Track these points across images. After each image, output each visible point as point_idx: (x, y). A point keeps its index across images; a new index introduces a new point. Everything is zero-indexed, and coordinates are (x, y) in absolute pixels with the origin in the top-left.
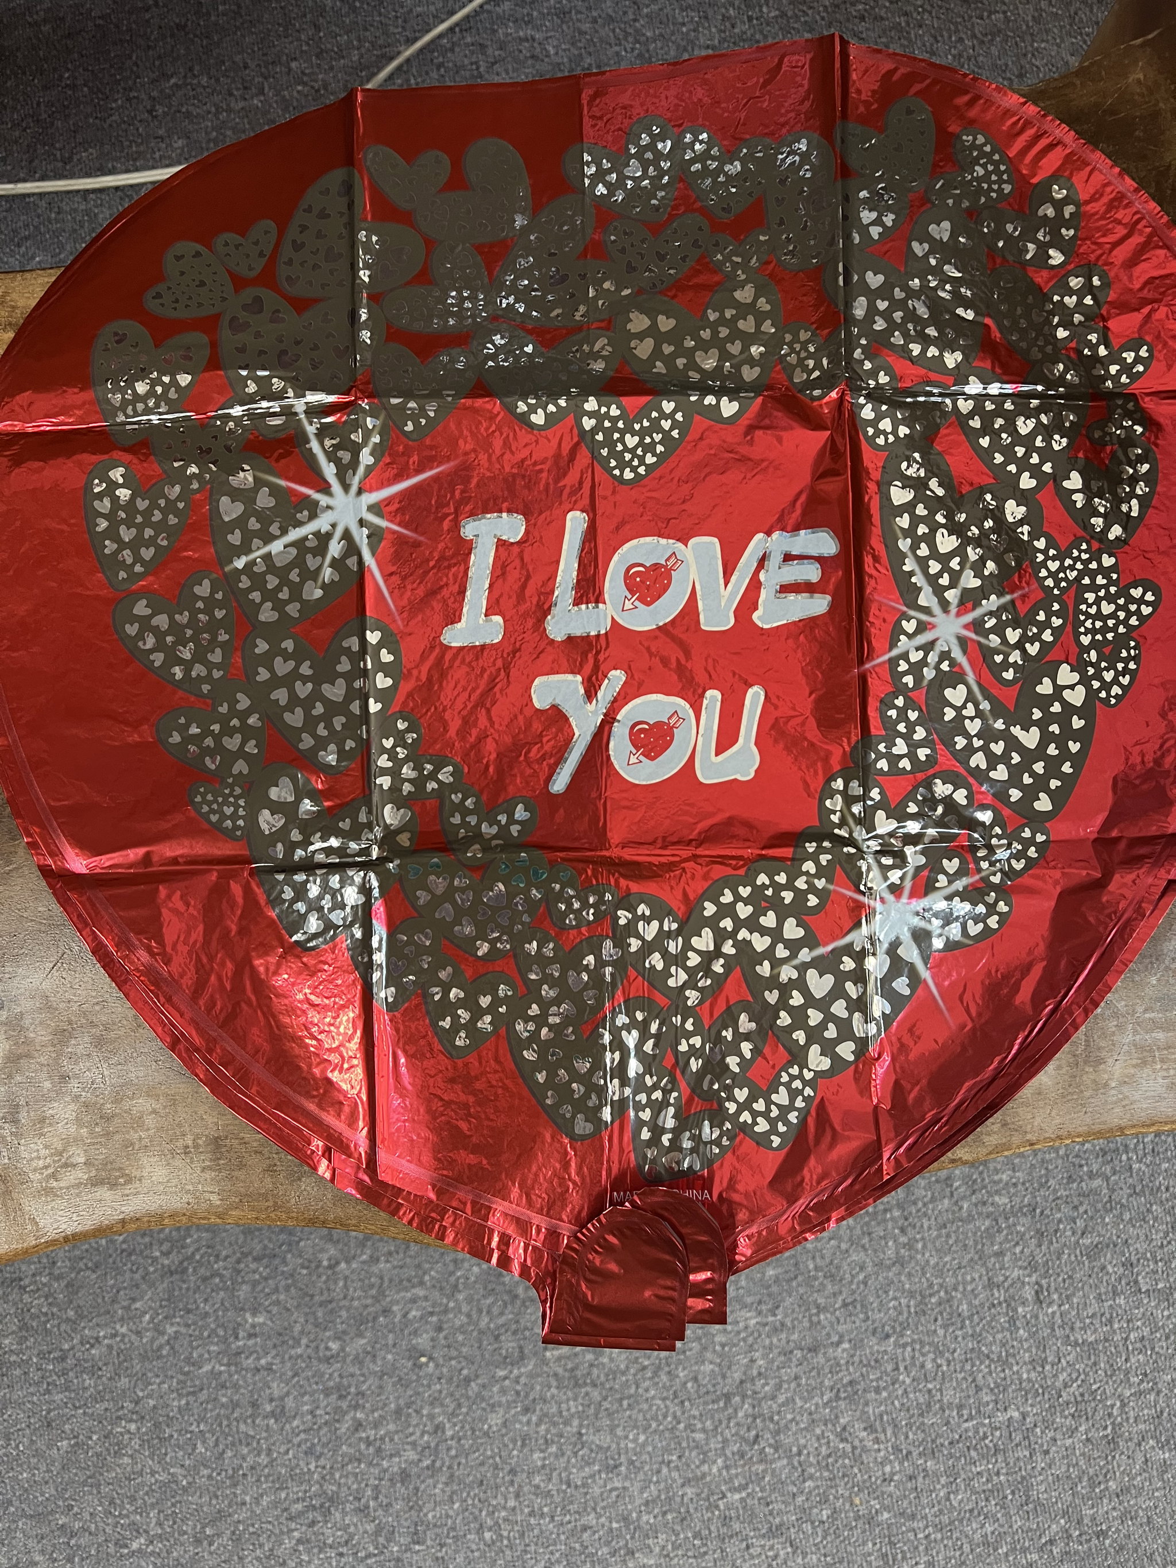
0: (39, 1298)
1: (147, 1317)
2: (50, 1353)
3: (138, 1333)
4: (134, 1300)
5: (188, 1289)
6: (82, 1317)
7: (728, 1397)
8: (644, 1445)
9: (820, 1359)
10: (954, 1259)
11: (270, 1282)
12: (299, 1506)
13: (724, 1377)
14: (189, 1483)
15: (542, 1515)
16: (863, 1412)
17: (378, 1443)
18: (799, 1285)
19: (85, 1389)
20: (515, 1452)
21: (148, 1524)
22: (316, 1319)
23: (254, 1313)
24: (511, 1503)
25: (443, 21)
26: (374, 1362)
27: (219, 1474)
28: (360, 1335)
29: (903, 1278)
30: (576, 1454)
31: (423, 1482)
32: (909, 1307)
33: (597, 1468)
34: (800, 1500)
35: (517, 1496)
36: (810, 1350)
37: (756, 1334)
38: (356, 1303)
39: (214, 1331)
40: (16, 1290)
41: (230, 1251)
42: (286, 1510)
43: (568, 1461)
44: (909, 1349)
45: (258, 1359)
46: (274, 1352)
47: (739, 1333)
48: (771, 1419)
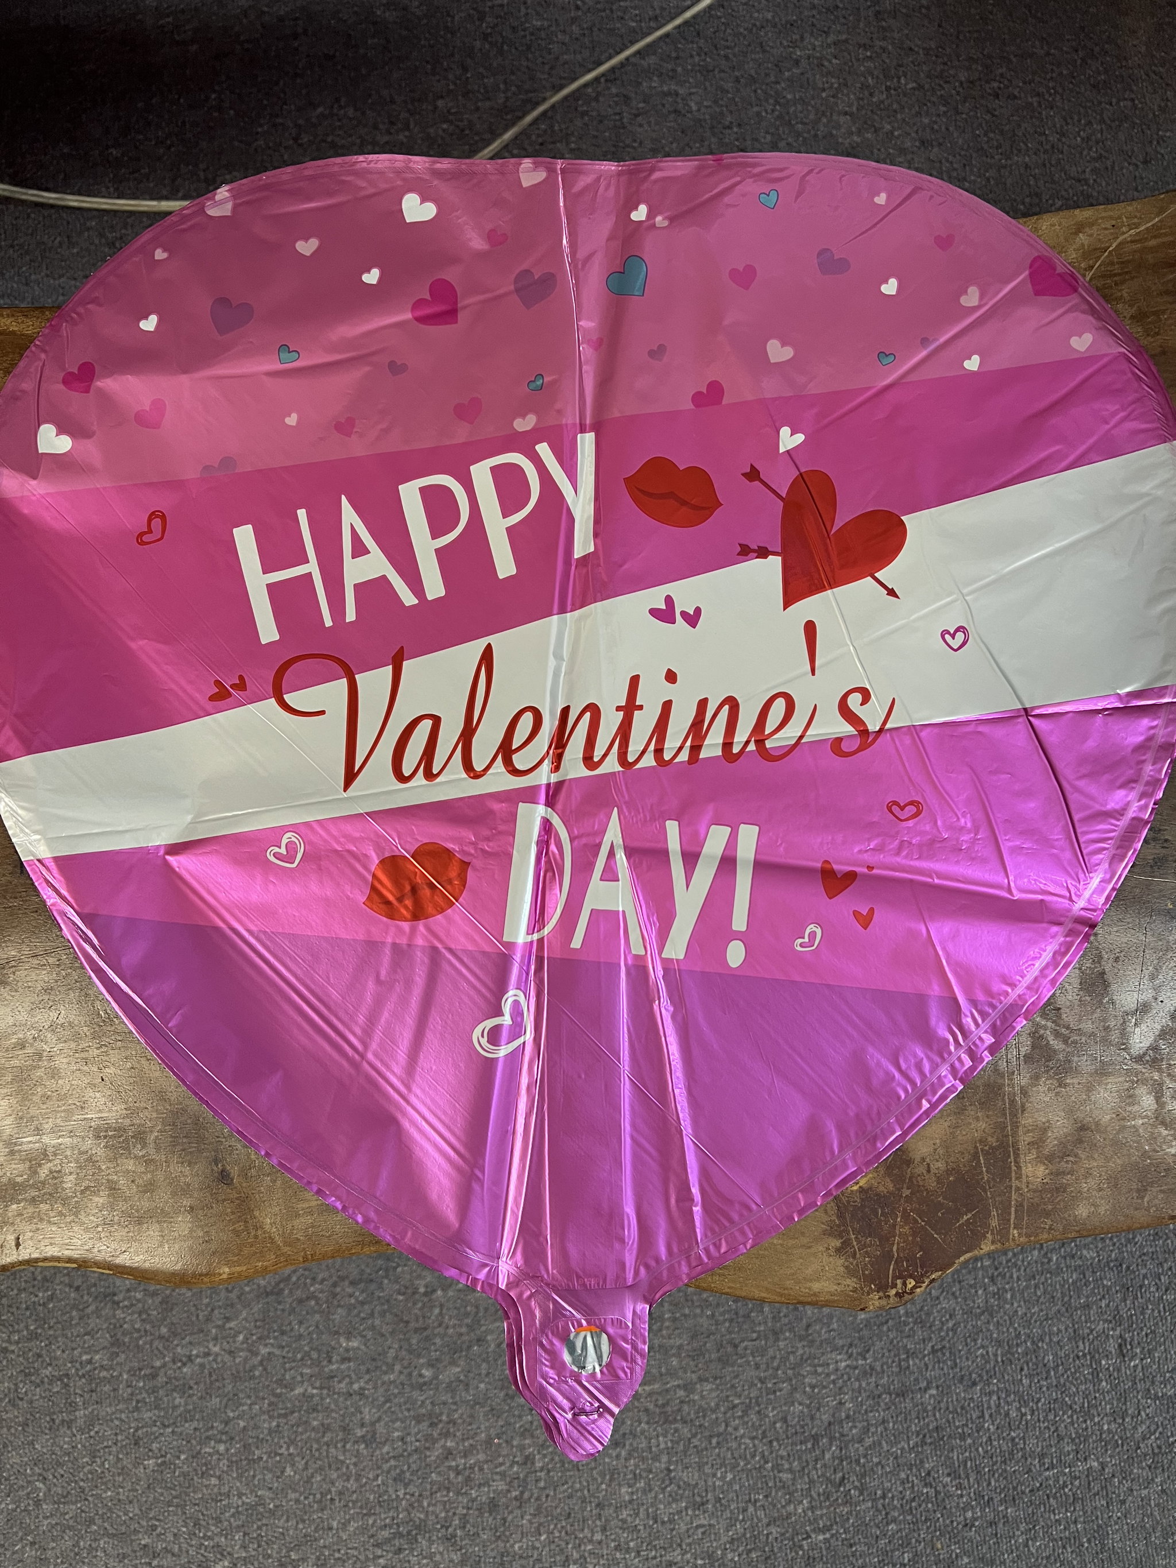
0: (132, 1314)
1: (241, 1337)
2: (140, 1369)
3: (230, 1352)
4: (228, 1319)
5: (283, 1310)
6: (175, 1334)
7: (816, 1438)
8: (730, 1484)
9: (909, 1404)
10: (1042, 1310)
11: (366, 1307)
12: (386, 1534)
13: (812, 1418)
14: (275, 1506)
15: (628, 1550)
16: (948, 1457)
17: (467, 1473)
18: (889, 1330)
19: (175, 1408)
20: (604, 1486)
21: (232, 1547)
22: (410, 1345)
23: (348, 1339)
24: (598, 1537)
25: (590, 71)
26: (467, 1390)
27: (306, 1498)
28: (453, 1363)
29: (991, 1328)
30: (663, 1490)
31: (511, 1512)
32: (996, 1355)
33: (684, 1504)
34: (882, 1542)
35: (604, 1529)
36: (898, 1395)
37: (845, 1377)
38: (451, 1331)
39: (307, 1354)
40: (109, 1305)
41: (326, 1274)
42: (373, 1536)
43: (656, 1497)
44: (995, 1398)
45: (352, 1383)
46: (367, 1377)
47: (828, 1375)
48: (858, 1462)
